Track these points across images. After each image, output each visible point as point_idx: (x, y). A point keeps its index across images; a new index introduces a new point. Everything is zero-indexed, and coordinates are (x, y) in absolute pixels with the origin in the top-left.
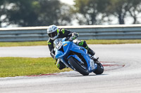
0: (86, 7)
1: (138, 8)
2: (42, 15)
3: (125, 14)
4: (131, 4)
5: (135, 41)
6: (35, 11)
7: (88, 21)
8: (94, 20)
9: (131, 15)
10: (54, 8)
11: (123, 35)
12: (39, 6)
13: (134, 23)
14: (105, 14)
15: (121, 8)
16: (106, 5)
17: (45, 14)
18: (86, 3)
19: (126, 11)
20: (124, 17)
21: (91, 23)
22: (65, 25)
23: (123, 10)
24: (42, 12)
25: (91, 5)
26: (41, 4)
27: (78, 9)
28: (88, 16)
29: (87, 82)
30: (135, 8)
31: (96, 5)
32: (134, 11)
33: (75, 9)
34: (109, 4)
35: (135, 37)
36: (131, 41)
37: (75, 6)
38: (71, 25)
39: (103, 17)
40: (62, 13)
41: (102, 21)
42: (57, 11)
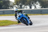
0: (19, 3)
1: (36, 3)
2: (4, 6)
3: (32, 5)
4: (34, 2)
5: (35, 14)
6: (1, 4)
7: (19, 8)
8: (21, 7)
9: (34, 6)
10: (8, 3)
11: (31, 12)
12: (3, 3)
13: (35, 8)
14: (25, 5)
15: (31, 3)
16: (25, 2)
17: (5, 5)
18: (18, 1)
19: (32, 4)
20: (31, 6)
21: (20, 8)
22: (11, 9)
23: (31, 4)
24: (3, 5)
25: (20, 2)
26: (3, 2)
27: (16, 3)
28: (19, 6)
29: (19, 29)
30: (35, 3)
31: (22, 2)
32: (35, 4)
33: (15, 3)
34: (26, 2)
35: (35, 13)
36: (34, 14)
37: (15, 2)
38: (14, 9)
39: (24, 6)
40: (10, 5)
41: (24, 8)
42: (9, 4)
